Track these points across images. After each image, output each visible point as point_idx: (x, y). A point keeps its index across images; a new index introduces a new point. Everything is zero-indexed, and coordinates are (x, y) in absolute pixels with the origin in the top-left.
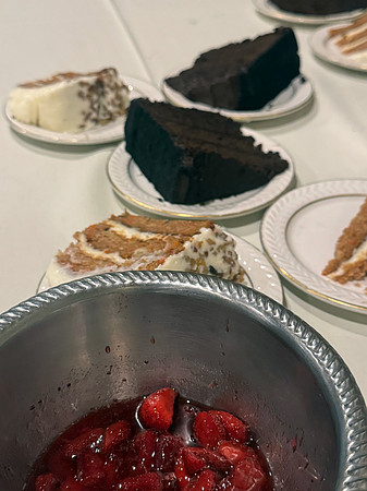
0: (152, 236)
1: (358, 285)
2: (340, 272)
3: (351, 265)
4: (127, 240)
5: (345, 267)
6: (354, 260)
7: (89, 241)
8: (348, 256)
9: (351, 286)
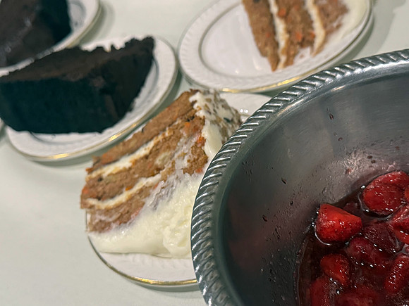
0: (151, 144)
1: (302, 56)
2: (283, 58)
3: (285, 49)
4: (130, 168)
5: (283, 53)
6: (282, 44)
7: (99, 198)
8: (277, 45)
9: (298, 61)
